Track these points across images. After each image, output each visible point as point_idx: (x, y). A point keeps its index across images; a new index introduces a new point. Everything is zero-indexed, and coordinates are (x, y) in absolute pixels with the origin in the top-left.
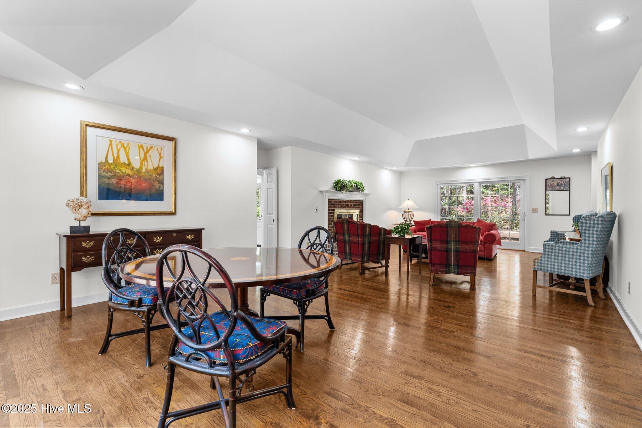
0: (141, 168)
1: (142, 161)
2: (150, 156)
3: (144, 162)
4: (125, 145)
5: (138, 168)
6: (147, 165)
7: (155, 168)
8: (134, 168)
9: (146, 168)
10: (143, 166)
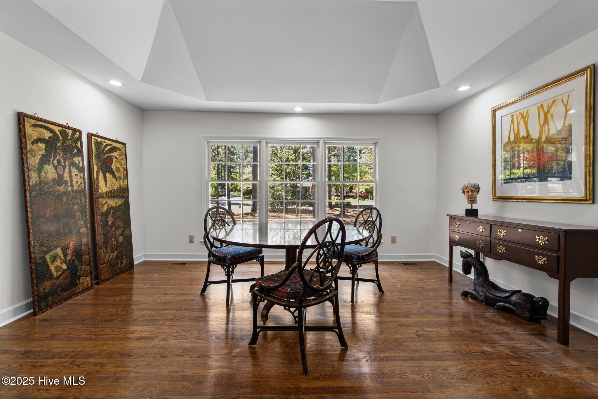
0: (540, 137)
1: (542, 127)
2: (552, 116)
3: (544, 128)
4: (524, 115)
5: (537, 139)
6: (549, 129)
7: (559, 131)
8: (533, 140)
9: (547, 135)
10: (542, 133)
